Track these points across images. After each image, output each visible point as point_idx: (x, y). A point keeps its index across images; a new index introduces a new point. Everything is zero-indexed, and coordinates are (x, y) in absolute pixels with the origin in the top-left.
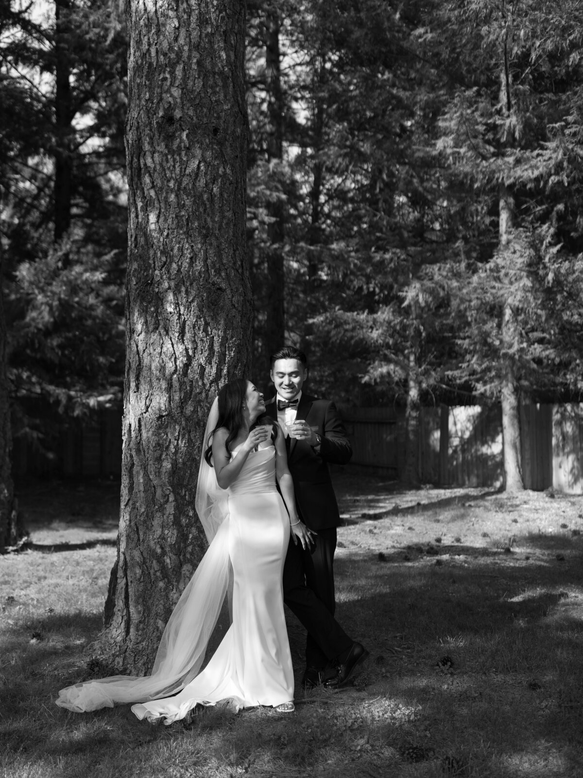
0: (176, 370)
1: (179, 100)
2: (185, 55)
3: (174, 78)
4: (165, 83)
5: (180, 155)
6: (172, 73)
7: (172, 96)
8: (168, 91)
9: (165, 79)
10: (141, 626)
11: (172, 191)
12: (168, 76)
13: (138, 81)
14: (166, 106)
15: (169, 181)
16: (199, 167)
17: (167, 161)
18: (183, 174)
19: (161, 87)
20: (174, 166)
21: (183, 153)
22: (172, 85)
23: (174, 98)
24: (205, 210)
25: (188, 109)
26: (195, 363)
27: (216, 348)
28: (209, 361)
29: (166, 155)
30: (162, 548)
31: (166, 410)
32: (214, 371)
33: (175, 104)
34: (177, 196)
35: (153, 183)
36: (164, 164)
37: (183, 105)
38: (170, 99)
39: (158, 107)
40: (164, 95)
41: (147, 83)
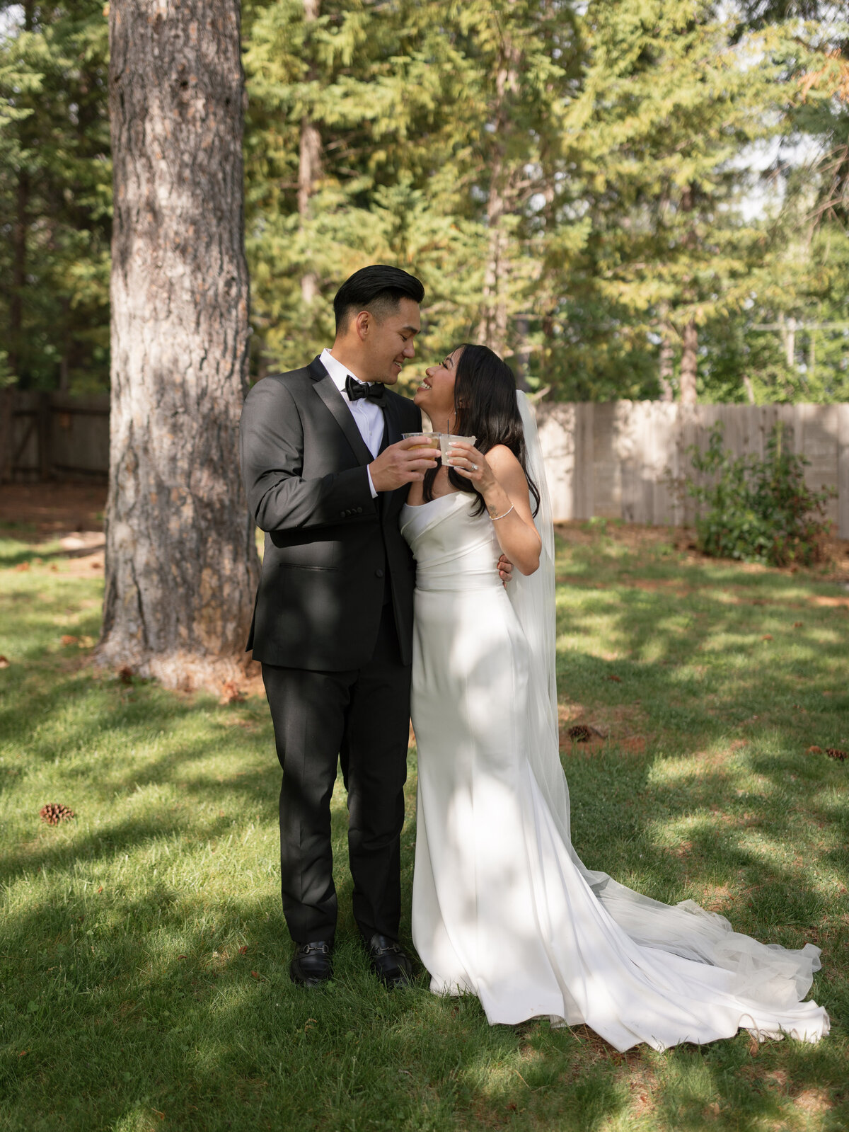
0: (190, 365)
1: (193, 64)
2: (200, 11)
3: (187, 37)
4: (177, 41)
5: (194, 125)
6: (185, 30)
7: (185, 57)
8: (181, 51)
9: (177, 37)
10: (162, 634)
11: (187, 165)
12: (180, 33)
13: (141, 30)
14: (180, 68)
15: (182, 153)
16: (213, 142)
17: (181, 130)
18: (197, 148)
19: (173, 44)
20: (188, 138)
21: (198, 124)
22: (186, 44)
23: (189, 61)
24: (220, 190)
25: (203, 75)
26: (210, 356)
27: (230, 342)
28: (224, 355)
29: (179, 124)
30: (181, 553)
31: (181, 406)
32: (229, 366)
33: (190, 67)
34: (192, 172)
35: (163, 152)
36: (178, 134)
37: (198, 69)
38: (184, 61)
39: (170, 68)
40: (176, 55)
41: (156, 36)
